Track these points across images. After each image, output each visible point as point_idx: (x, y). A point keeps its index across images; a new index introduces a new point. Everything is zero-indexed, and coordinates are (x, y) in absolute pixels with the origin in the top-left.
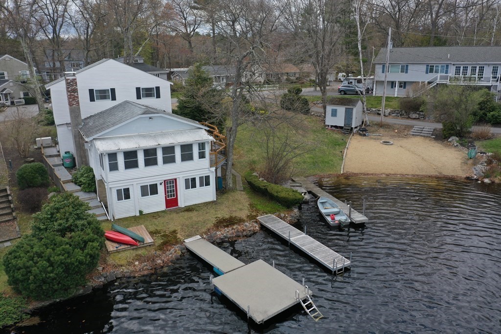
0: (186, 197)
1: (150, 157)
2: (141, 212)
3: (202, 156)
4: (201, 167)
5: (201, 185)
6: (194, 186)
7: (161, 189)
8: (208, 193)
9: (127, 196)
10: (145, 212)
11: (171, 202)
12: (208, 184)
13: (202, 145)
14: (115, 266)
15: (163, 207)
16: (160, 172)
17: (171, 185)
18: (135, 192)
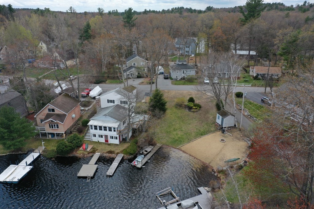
0: (111, 141)
1: (100, 128)
2: (98, 141)
3: (115, 131)
4: (115, 134)
5: (115, 139)
6: (113, 138)
7: (104, 137)
8: (117, 142)
9: (95, 136)
10: (100, 141)
11: (107, 141)
12: (117, 139)
13: (114, 128)
15: (104, 141)
16: (103, 132)
17: (106, 136)
18: (97, 136)
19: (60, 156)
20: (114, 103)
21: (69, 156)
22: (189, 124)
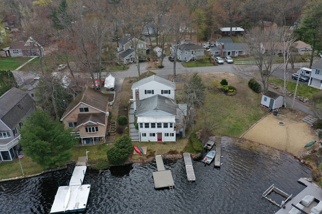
0: (165, 139)
1: (153, 125)
2: (149, 141)
3: (171, 127)
4: (171, 130)
5: (171, 136)
6: (168, 135)
7: (156, 135)
8: (173, 139)
9: (145, 136)
10: (151, 141)
11: (160, 139)
12: (173, 135)
13: (171, 124)
14: (133, 159)
15: (156, 140)
16: (156, 130)
17: (160, 134)
18: (148, 135)
19: (114, 165)
20: (153, 93)
21: (126, 164)
22: (235, 110)
